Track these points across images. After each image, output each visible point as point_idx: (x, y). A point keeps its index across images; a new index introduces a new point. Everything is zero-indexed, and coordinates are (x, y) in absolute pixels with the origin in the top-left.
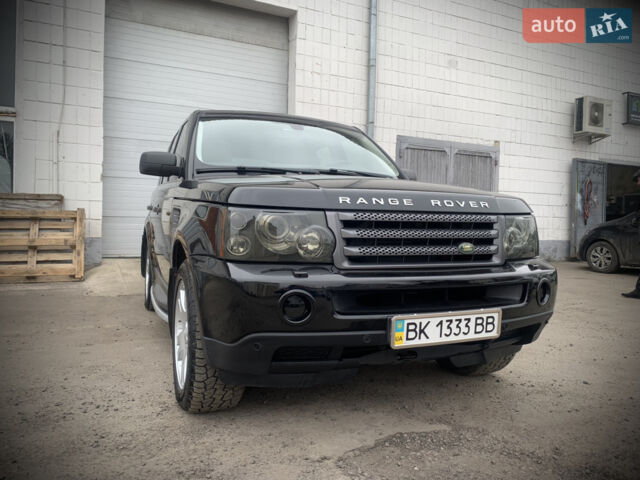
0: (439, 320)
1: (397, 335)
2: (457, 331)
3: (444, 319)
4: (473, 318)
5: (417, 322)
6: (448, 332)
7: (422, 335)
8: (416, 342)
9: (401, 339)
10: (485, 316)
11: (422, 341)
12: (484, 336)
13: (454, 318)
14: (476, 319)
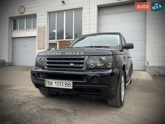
1: (46, 83)
6: (58, 85)
7: (52, 84)
12: (67, 87)
13: (59, 82)
14: (65, 83)
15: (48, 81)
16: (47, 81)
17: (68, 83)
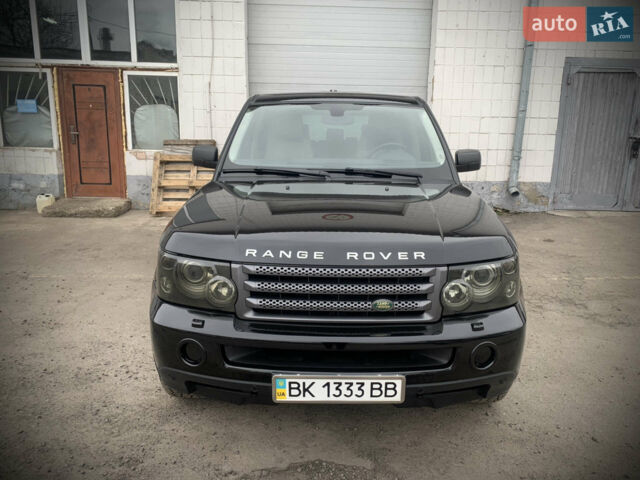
0: (326, 381)
1: (279, 390)
2: (349, 393)
3: (332, 382)
4: (368, 383)
5: (301, 382)
6: (337, 393)
7: (307, 393)
8: (301, 399)
9: (283, 394)
10: (383, 382)
11: (308, 398)
12: (382, 399)
13: (343, 381)
14: (372, 384)
15: (288, 381)
16: (280, 383)
17: (387, 384)
